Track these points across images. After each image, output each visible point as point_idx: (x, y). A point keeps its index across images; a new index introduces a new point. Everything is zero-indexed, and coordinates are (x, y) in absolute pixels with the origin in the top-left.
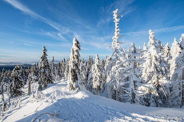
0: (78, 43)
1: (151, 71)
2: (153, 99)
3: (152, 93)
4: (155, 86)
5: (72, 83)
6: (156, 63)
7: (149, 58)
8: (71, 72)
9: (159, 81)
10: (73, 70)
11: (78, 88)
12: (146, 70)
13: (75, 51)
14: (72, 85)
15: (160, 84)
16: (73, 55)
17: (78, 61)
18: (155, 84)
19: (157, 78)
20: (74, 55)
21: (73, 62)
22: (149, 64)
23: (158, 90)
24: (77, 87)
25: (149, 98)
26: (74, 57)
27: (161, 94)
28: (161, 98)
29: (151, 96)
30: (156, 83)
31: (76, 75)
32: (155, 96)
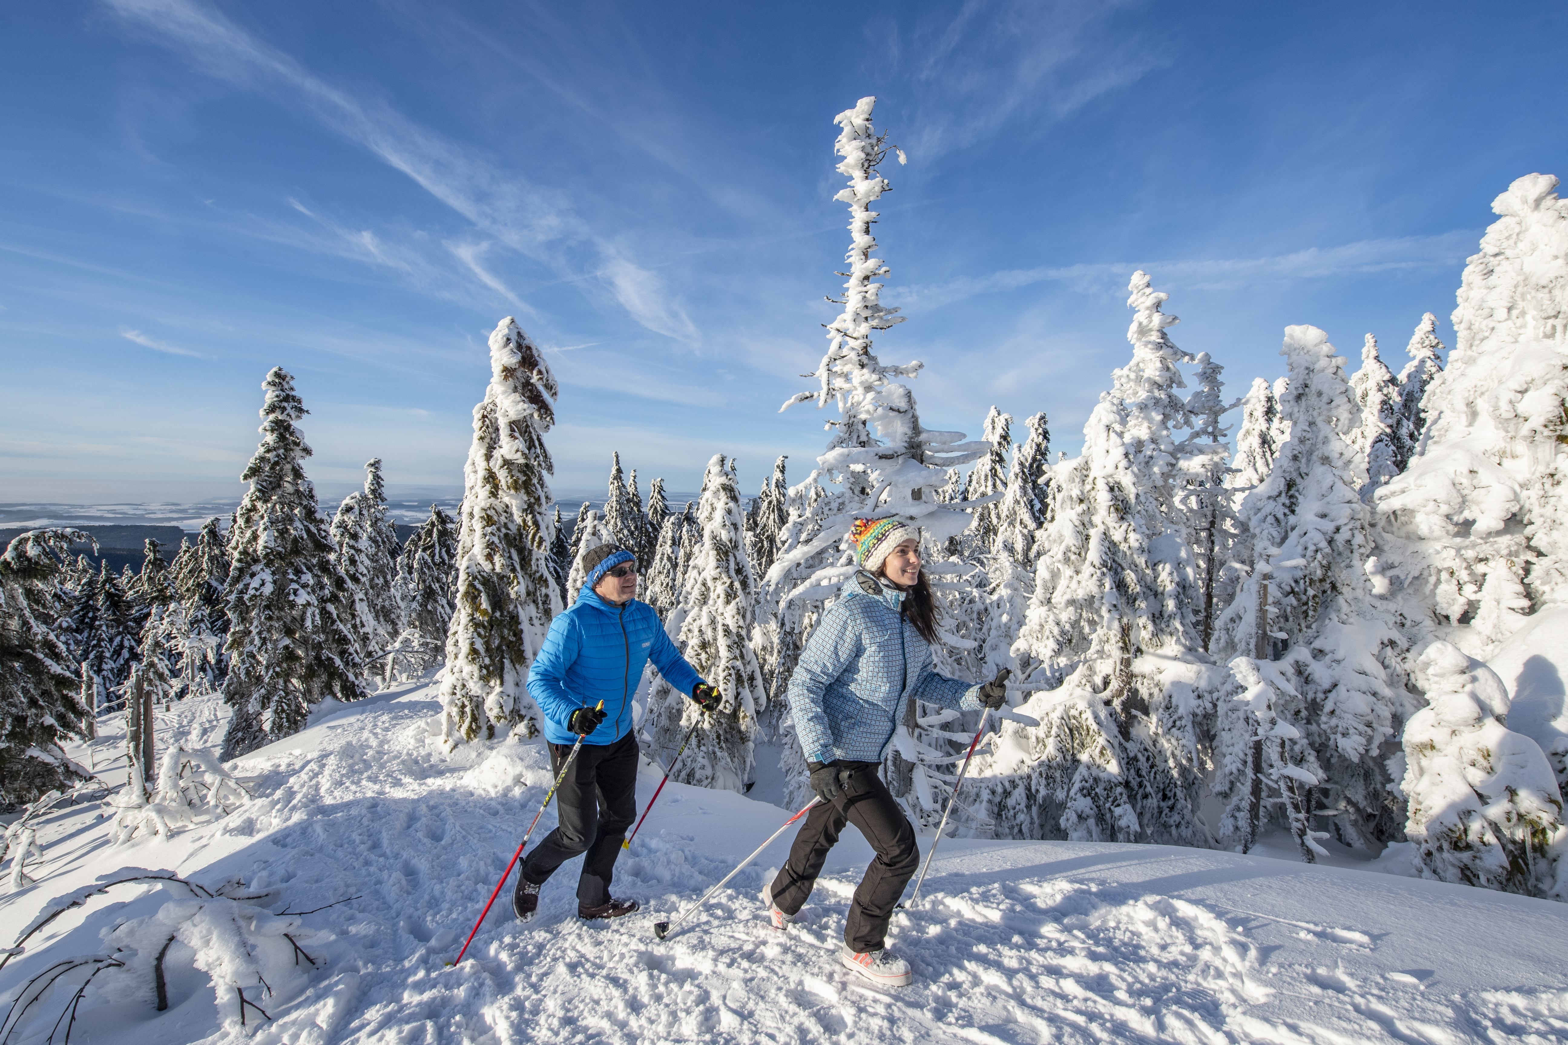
0: (529, 360)
1: (1081, 594)
2: (1084, 804)
3: (1084, 757)
4: (1108, 703)
5: (475, 687)
6: (1117, 536)
7: (1076, 493)
8: (472, 596)
9: (1140, 665)
10: (486, 582)
11: (521, 728)
12: (1051, 589)
13: (504, 432)
14: (478, 704)
15: (1144, 692)
16: (488, 457)
17: (530, 509)
18: (1106, 695)
19: (1125, 648)
20: (496, 464)
21: (488, 520)
22: (1070, 540)
23: (1124, 730)
24: (516, 715)
25: (1060, 795)
26: (491, 478)
27: (1143, 764)
28: (1146, 796)
29: (1077, 777)
30: (1114, 685)
31: (514, 619)
32: (1096, 780)
